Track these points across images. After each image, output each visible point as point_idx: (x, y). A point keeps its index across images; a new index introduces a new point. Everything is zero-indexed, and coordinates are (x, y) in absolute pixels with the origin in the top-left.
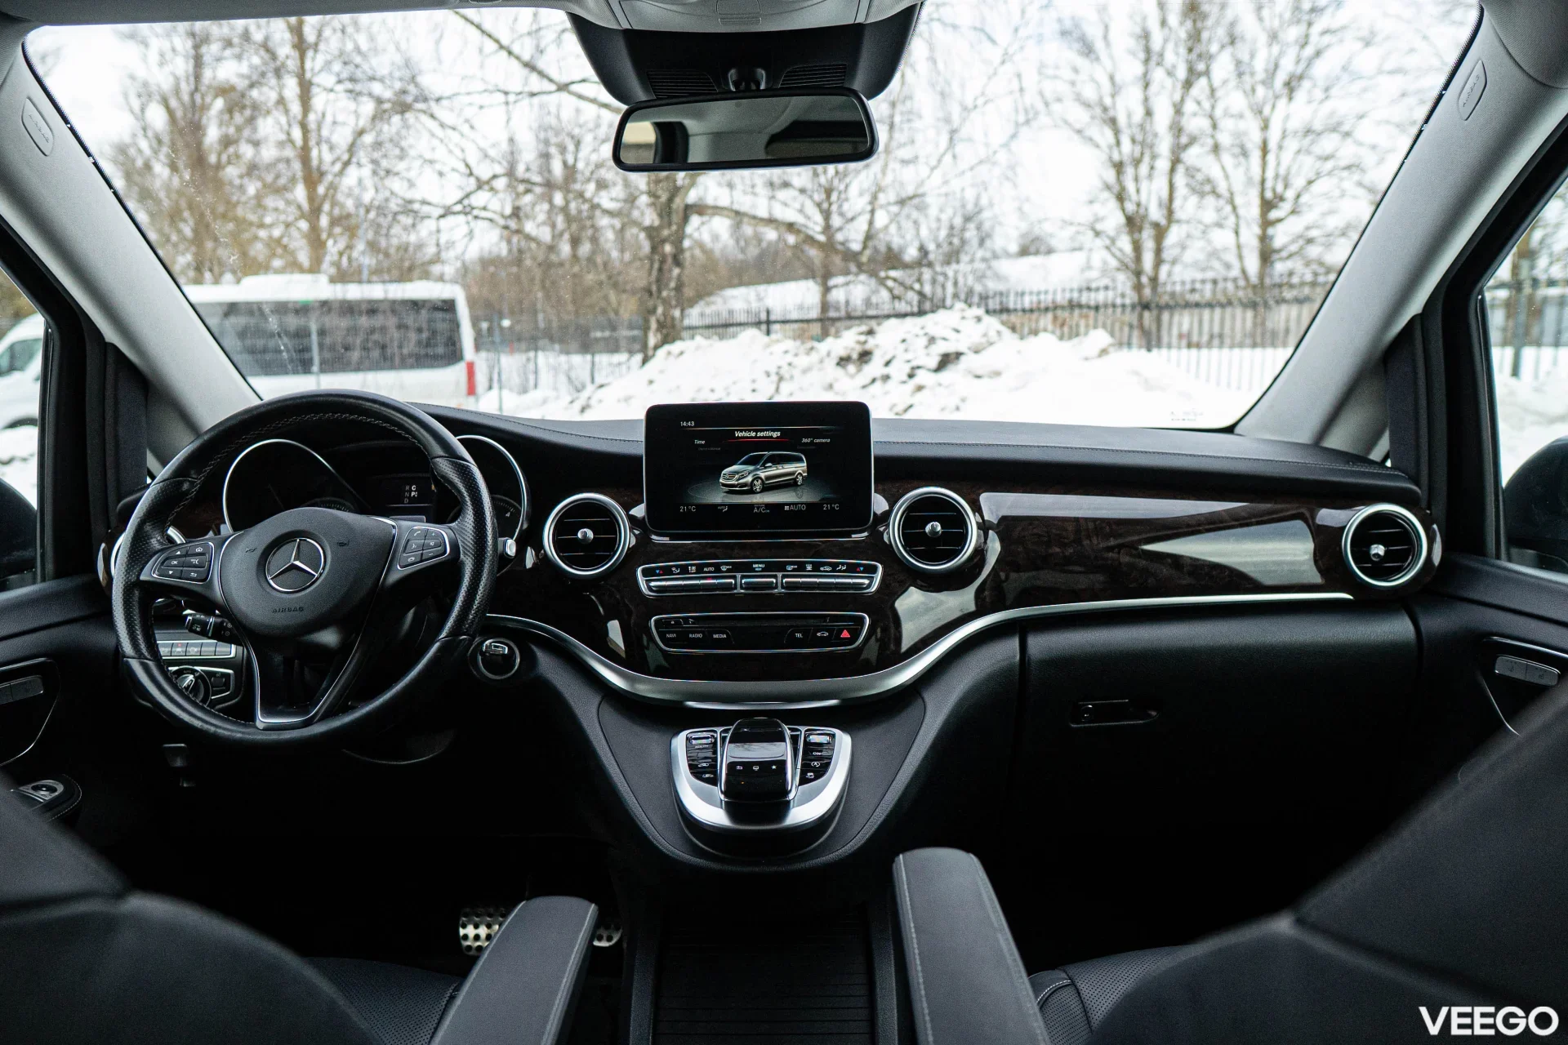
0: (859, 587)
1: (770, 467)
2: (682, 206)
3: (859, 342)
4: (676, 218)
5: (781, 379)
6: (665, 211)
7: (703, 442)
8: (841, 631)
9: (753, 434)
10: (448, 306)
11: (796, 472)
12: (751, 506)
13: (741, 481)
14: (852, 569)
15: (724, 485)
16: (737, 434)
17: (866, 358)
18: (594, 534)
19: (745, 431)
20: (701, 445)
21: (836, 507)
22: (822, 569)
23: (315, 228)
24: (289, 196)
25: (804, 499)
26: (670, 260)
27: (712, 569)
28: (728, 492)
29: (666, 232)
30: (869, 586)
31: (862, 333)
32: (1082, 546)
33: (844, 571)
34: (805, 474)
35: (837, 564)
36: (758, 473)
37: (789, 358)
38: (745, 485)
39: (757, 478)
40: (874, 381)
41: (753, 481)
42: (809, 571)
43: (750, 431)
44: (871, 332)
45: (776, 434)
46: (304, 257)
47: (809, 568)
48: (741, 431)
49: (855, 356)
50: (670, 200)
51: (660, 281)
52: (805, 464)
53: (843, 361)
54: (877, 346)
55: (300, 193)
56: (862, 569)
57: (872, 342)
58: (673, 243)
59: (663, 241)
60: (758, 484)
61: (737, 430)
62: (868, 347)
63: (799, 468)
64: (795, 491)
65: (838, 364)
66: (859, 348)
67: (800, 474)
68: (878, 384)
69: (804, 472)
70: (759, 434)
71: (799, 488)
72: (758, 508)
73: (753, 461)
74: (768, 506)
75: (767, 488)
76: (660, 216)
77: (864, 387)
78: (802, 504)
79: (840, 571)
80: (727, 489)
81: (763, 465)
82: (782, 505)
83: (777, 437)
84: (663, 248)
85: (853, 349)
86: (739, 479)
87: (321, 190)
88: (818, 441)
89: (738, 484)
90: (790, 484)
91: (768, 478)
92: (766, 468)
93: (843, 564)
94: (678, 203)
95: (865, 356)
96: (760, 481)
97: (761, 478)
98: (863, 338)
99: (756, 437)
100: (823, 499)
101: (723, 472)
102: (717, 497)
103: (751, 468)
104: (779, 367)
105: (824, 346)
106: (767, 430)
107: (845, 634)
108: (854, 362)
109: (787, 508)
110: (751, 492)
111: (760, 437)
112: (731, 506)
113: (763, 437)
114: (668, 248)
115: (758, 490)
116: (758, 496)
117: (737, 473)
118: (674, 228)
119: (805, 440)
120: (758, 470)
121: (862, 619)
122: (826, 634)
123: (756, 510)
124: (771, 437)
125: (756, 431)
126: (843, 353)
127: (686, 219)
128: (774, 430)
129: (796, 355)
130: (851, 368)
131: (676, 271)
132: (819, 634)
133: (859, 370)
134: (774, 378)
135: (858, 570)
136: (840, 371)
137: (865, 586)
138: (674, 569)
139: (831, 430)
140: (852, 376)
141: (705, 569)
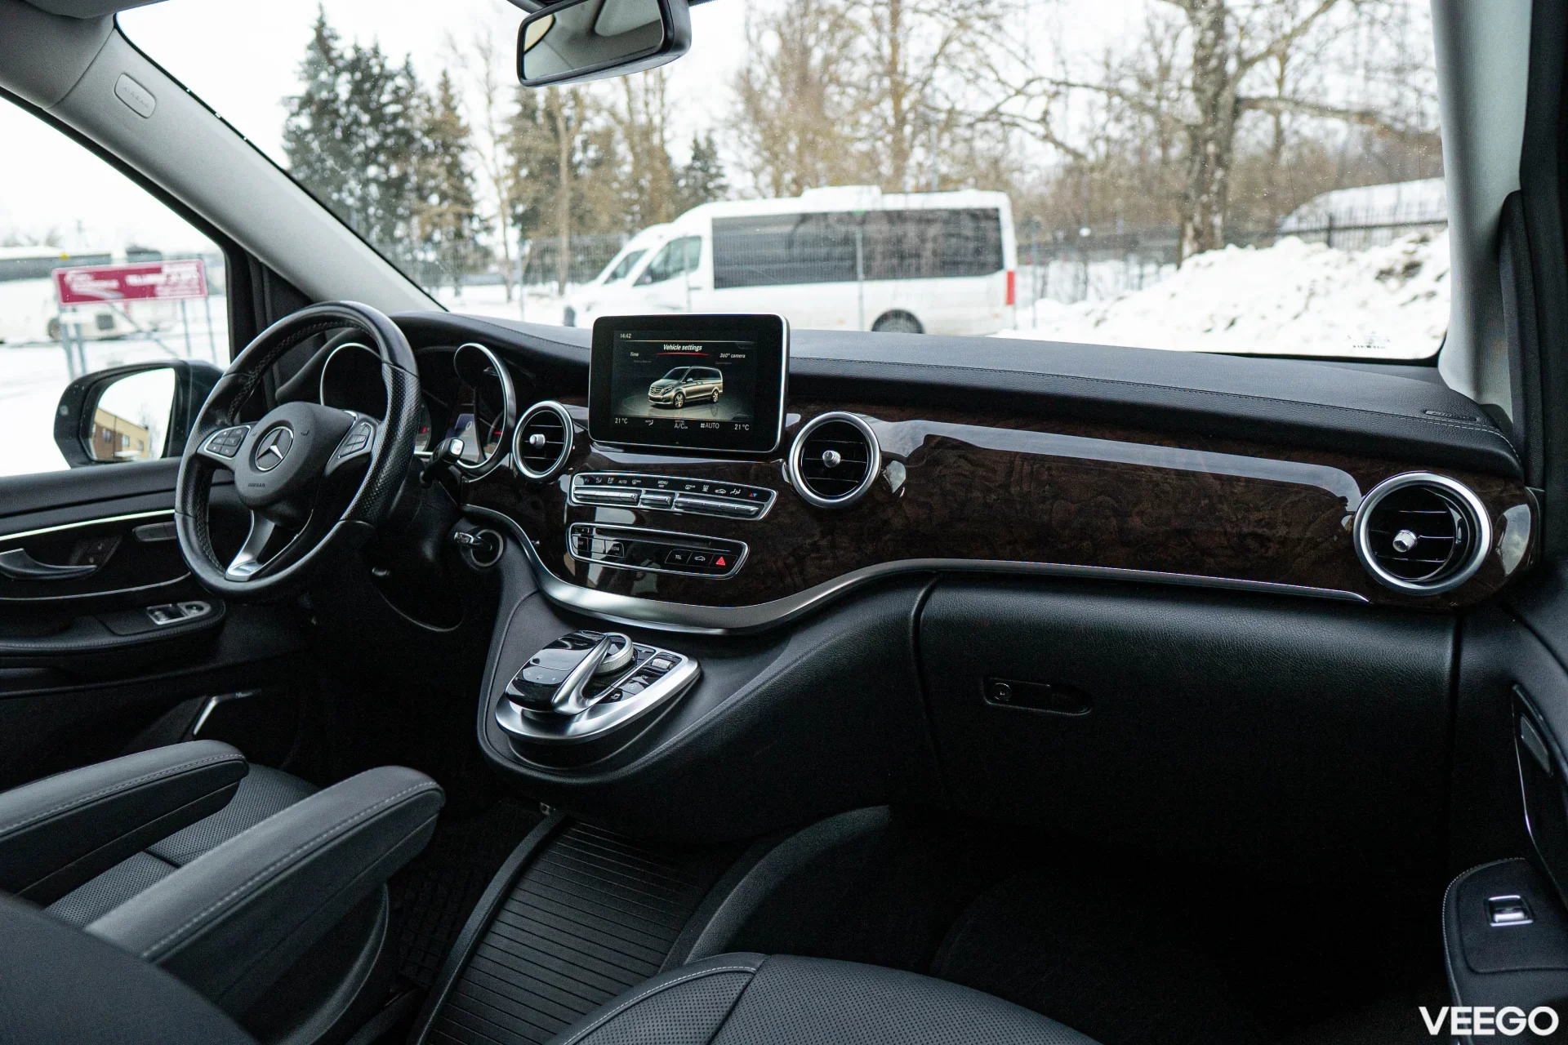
0: (747, 513)
1: (691, 382)
2: (1231, 100)
3: (1405, 252)
4: (1224, 114)
5: (1312, 294)
6: (1211, 107)
7: (637, 355)
8: (717, 558)
9: (679, 348)
10: (992, 216)
11: (713, 388)
12: (672, 421)
13: (665, 396)
14: (745, 494)
15: (652, 399)
16: (666, 347)
17: (1411, 271)
18: (546, 440)
19: (672, 344)
20: (635, 358)
21: (746, 427)
22: (717, 491)
23: (898, 141)
24: (875, 109)
25: (719, 417)
26: (1212, 159)
27: (625, 482)
28: (654, 406)
29: (1210, 131)
30: (758, 513)
31: (1412, 242)
32: (1010, 493)
33: (737, 496)
34: (721, 391)
35: (732, 488)
36: (680, 387)
37: (1328, 271)
38: (668, 400)
39: (679, 393)
40: (1415, 298)
41: (676, 395)
42: (705, 493)
43: (676, 344)
44: (1424, 240)
45: (698, 348)
46: (886, 169)
47: (705, 489)
48: (669, 344)
49: (1399, 268)
50: (1217, 95)
51: (1202, 186)
52: (721, 381)
53: (1384, 274)
54: (1429, 257)
55: (887, 106)
56: (755, 495)
57: (1422, 252)
58: (1218, 144)
59: (1206, 141)
60: (680, 398)
61: (666, 343)
62: (1417, 258)
63: (715, 384)
64: (711, 408)
65: (1378, 278)
66: (1405, 260)
67: (716, 390)
68: (1421, 302)
69: (720, 389)
70: (685, 348)
71: (714, 405)
72: (678, 423)
73: (676, 376)
74: (688, 422)
75: (687, 404)
76: (1205, 112)
77: (1403, 305)
78: (716, 422)
79: (733, 495)
80: (654, 403)
81: (685, 380)
82: (699, 422)
83: (699, 352)
84: (1205, 149)
85: (1397, 261)
86: (664, 394)
87: (906, 104)
88: (734, 356)
89: (663, 398)
90: (706, 401)
91: (689, 393)
92: (687, 383)
93: (738, 488)
94: (1226, 97)
95: (1412, 268)
96: (681, 396)
97: (682, 393)
98: (1411, 247)
99: (681, 351)
100: (734, 419)
101: (652, 386)
102: (645, 411)
103: (675, 382)
104: (1314, 281)
105: (1362, 258)
106: (691, 344)
107: (721, 562)
108: (1398, 276)
109: (702, 426)
110: (673, 407)
111: (684, 351)
112: (656, 420)
113: (687, 351)
114: (1211, 148)
115: (680, 405)
116: (679, 411)
117: (663, 386)
118: (1220, 125)
119: (723, 356)
120: (680, 384)
121: (741, 548)
122: (703, 559)
123: (676, 426)
124: (694, 351)
125: (682, 344)
126: (1385, 266)
127: (1236, 113)
128: (696, 344)
129: (1337, 267)
130: (1393, 283)
131: (1219, 174)
132: (696, 558)
133: (1402, 285)
134: (1305, 292)
135: (751, 496)
136: (1378, 285)
137: (753, 513)
138: (597, 479)
139: (745, 345)
140: (1393, 292)
141: (620, 482)
